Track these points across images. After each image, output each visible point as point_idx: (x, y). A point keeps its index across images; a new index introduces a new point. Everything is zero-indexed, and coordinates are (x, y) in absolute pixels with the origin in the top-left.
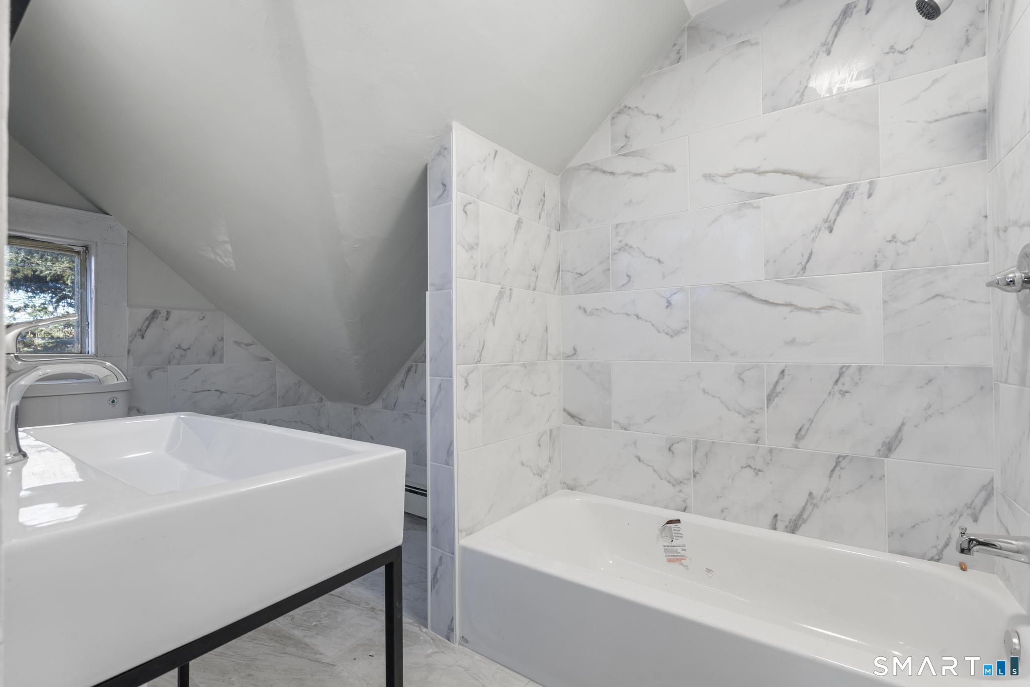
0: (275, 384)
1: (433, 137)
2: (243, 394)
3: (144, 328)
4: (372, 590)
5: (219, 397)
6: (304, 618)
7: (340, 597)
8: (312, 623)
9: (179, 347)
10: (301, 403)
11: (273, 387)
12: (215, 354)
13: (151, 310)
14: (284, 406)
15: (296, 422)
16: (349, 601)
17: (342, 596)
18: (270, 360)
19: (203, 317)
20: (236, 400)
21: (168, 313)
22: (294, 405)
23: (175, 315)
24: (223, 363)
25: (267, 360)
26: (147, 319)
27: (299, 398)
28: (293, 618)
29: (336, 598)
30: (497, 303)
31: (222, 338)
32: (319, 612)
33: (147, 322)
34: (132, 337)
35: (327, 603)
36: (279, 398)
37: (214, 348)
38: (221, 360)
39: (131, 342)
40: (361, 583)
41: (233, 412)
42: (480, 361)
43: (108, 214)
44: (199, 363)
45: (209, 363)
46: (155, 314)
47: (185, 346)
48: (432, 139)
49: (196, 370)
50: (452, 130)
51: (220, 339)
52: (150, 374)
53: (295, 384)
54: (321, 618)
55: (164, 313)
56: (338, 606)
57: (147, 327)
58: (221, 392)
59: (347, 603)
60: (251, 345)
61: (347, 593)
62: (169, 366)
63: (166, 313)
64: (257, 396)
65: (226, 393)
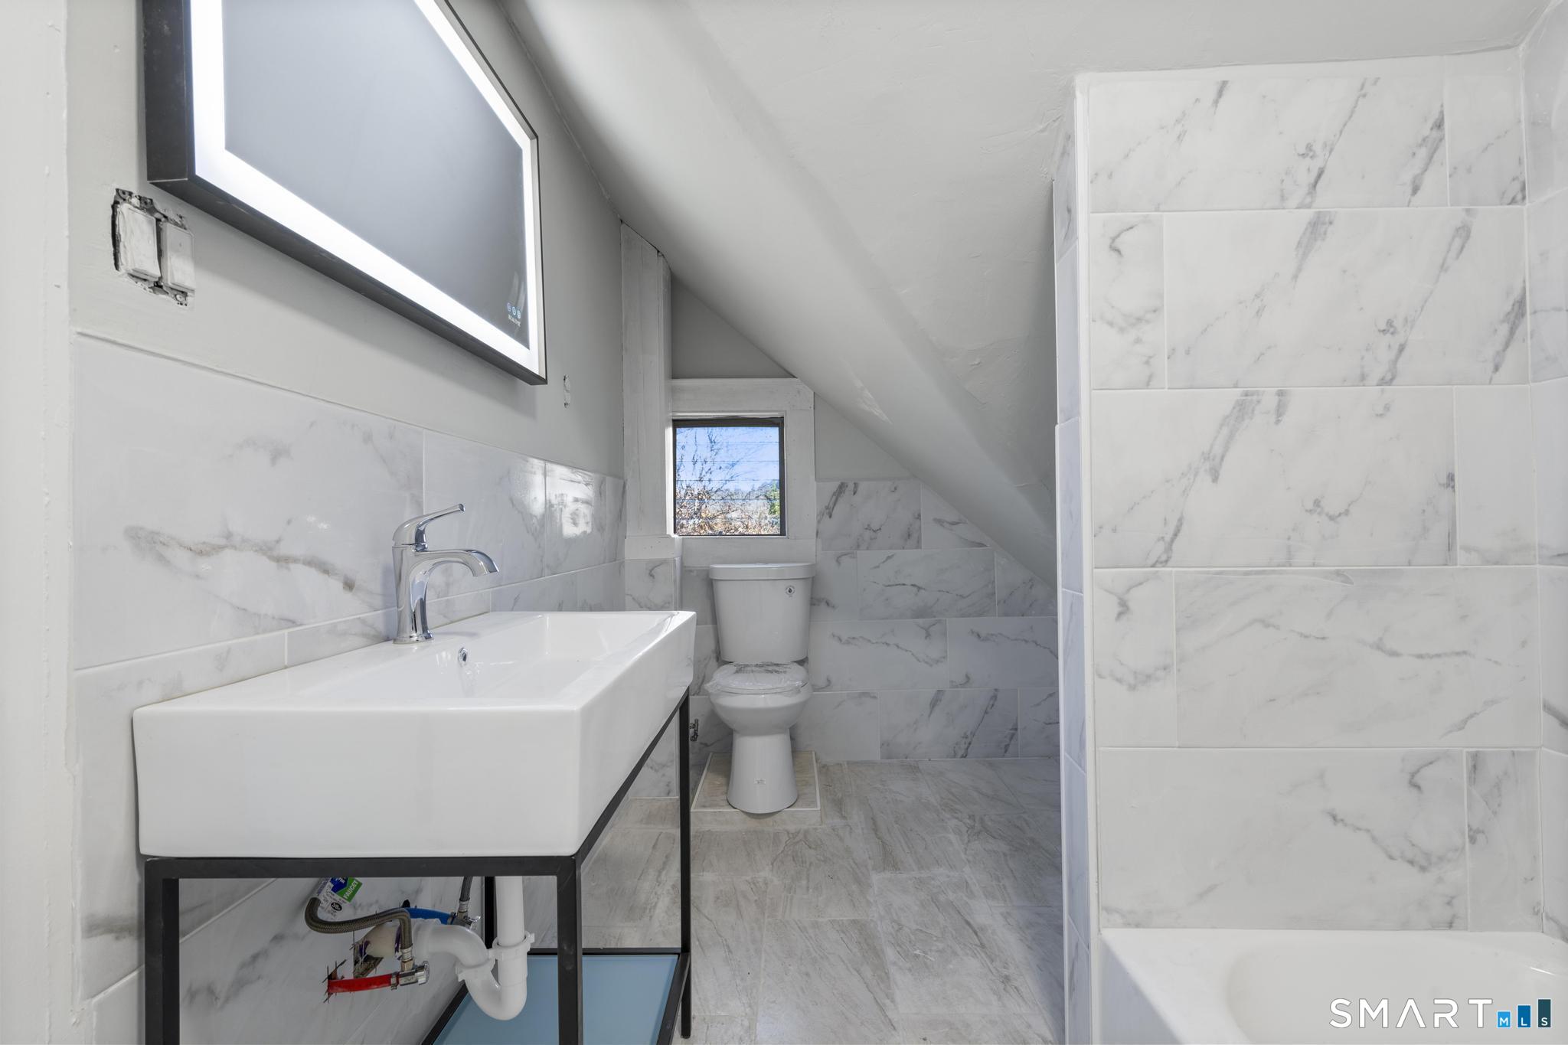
0: (994, 582)
1: (1041, 127)
2: (948, 592)
3: (831, 505)
4: (1029, 947)
5: (916, 595)
6: (913, 937)
7: (976, 934)
8: (915, 950)
9: (868, 528)
10: (1033, 612)
11: (990, 586)
12: (911, 537)
13: (838, 484)
14: (1006, 615)
15: (1026, 641)
16: (983, 946)
17: (979, 934)
18: (986, 546)
19: (895, 489)
20: (938, 600)
21: (856, 484)
22: (1023, 616)
23: (863, 487)
24: (921, 548)
25: (981, 545)
26: (834, 494)
27: (1031, 606)
28: (900, 929)
29: (971, 931)
30: (1225, 431)
31: (919, 515)
32: (935, 939)
33: (834, 498)
34: (821, 515)
35: (954, 932)
36: (999, 602)
37: (909, 529)
38: (918, 546)
39: (819, 522)
40: (1021, 928)
41: (935, 617)
42: (1166, 561)
43: (794, 377)
44: (891, 548)
45: (903, 548)
46: (842, 487)
47: (875, 526)
48: (1042, 131)
49: (889, 558)
50: (1074, 97)
51: (916, 516)
52: (838, 561)
53: (1024, 583)
54: (931, 950)
55: (851, 486)
56: (965, 945)
57: (835, 504)
58: (919, 588)
59: (978, 949)
60: (957, 523)
61: (990, 931)
62: (858, 552)
63: (853, 486)
64: (967, 596)
65: (924, 589)
